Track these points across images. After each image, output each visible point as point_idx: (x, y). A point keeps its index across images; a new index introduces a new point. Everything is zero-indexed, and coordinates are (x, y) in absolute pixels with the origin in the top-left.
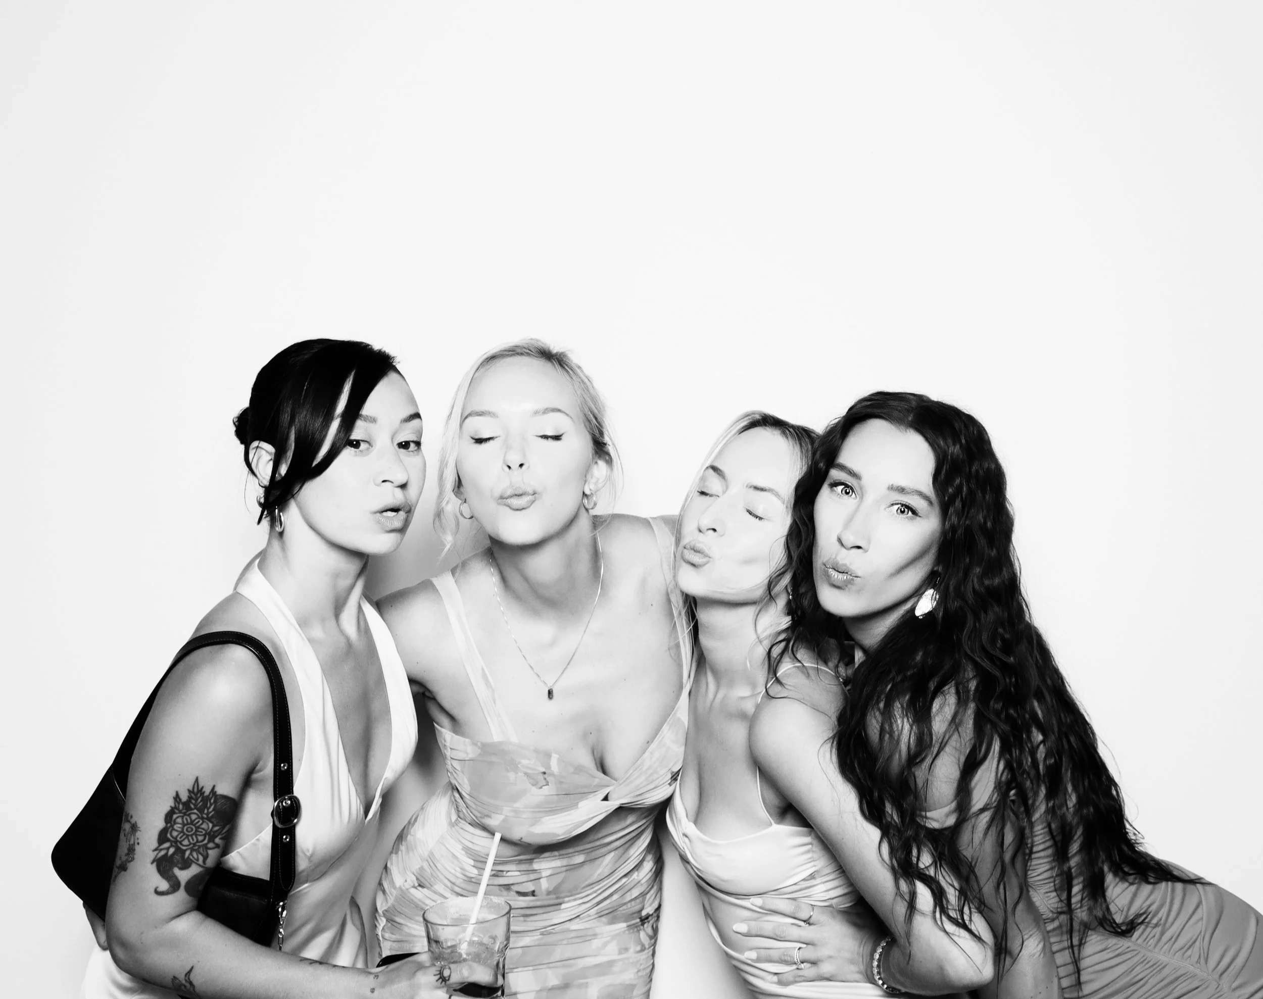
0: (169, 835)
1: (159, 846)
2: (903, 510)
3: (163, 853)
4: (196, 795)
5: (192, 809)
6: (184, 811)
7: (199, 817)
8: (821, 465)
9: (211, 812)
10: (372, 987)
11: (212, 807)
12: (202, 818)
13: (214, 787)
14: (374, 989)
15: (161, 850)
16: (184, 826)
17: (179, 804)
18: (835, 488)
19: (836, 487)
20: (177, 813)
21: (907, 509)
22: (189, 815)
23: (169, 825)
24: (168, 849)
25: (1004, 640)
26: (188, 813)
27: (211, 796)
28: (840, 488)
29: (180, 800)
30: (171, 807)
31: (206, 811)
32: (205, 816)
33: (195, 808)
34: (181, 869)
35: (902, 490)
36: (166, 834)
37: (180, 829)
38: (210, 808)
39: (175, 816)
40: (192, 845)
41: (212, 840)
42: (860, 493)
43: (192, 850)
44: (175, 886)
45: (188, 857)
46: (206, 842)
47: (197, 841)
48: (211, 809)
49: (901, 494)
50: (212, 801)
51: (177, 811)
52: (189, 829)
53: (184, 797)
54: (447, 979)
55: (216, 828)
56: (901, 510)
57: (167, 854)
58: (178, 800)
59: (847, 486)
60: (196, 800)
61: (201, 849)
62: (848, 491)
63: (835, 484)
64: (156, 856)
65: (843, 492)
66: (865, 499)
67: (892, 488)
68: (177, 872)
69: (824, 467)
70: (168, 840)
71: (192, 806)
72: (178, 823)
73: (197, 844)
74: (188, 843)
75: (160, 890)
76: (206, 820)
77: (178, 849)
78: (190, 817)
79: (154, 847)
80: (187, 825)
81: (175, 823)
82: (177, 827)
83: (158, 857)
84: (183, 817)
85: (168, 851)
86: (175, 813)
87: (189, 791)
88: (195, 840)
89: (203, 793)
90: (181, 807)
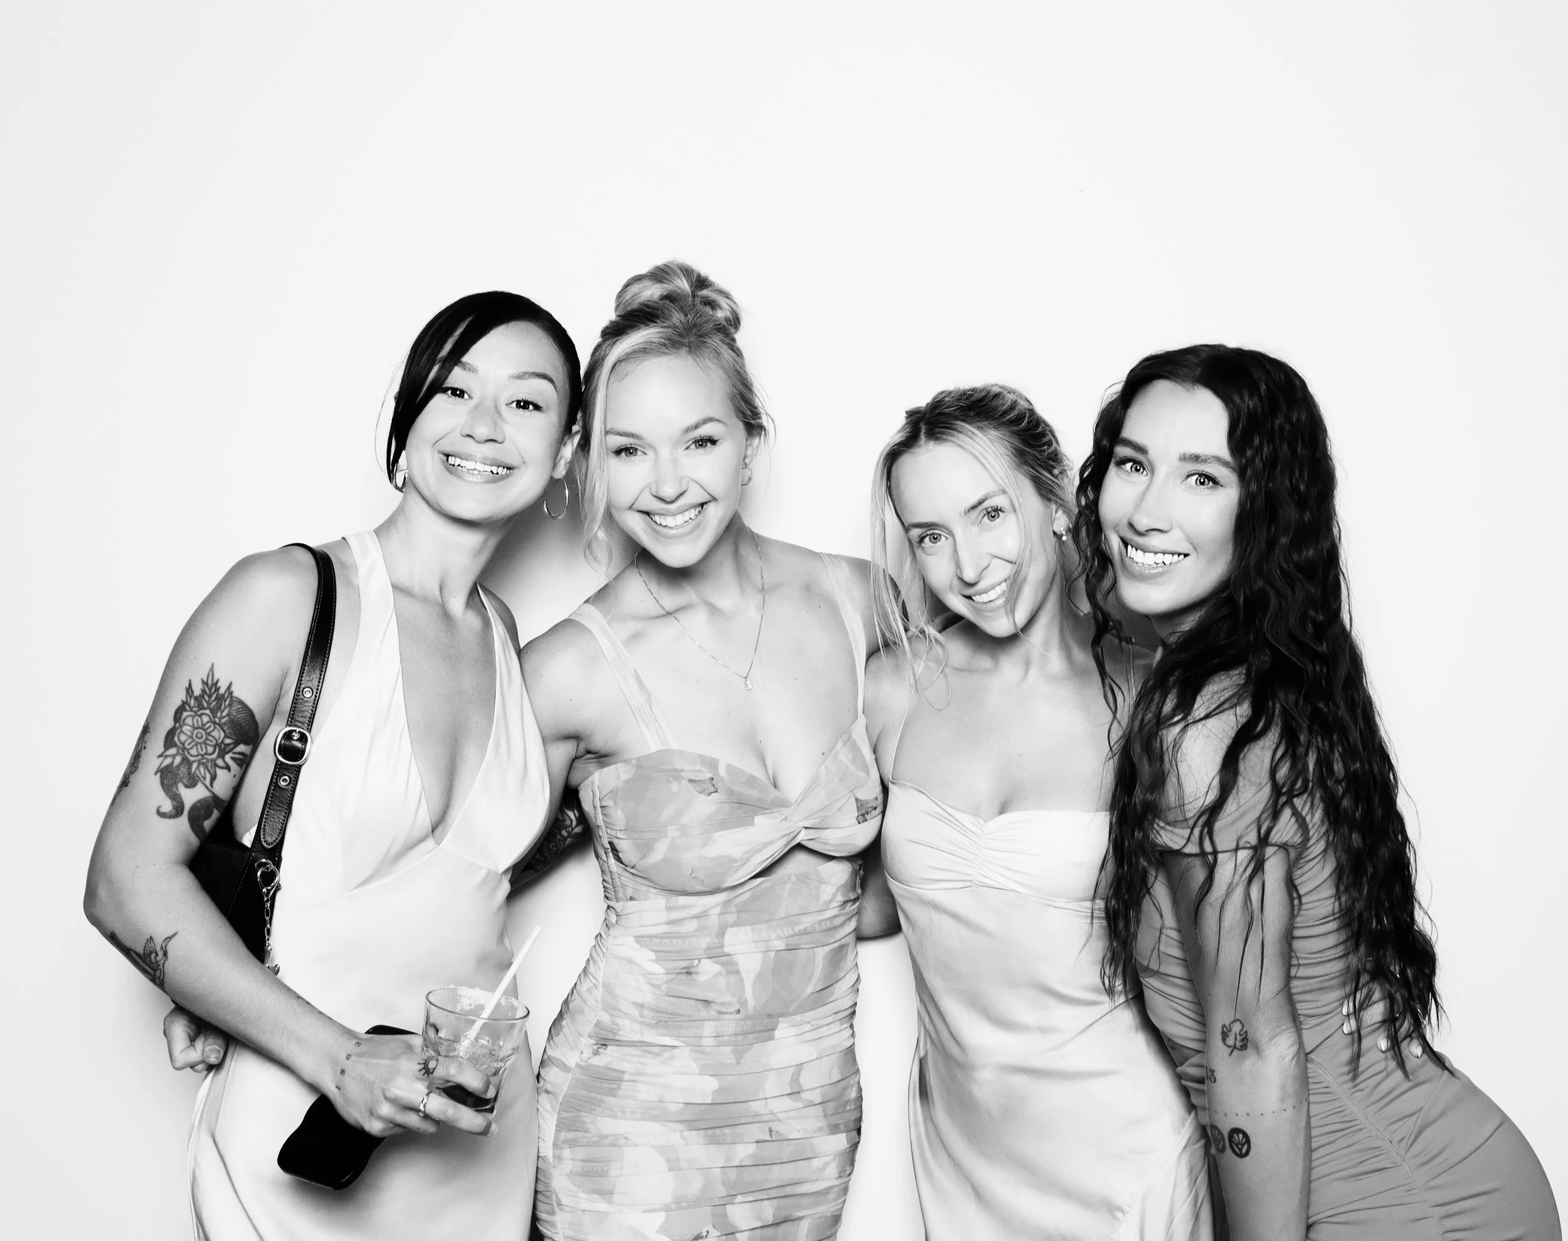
0: (176, 738)
1: (165, 751)
2: (1202, 480)
3: (168, 761)
4: (210, 689)
5: (204, 709)
6: (195, 709)
7: (211, 721)
8: (1105, 442)
9: (225, 717)
10: (349, 1053)
11: (226, 711)
12: (214, 723)
13: (231, 684)
14: (350, 1055)
15: (167, 756)
16: (194, 730)
17: (191, 697)
18: (1123, 466)
19: (1124, 464)
20: (188, 711)
21: (1207, 479)
22: (200, 716)
23: (178, 725)
24: (174, 756)
25: (1315, 624)
26: (199, 713)
27: (226, 695)
28: (1129, 465)
29: (193, 692)
30: (182, 701)
31: (219, 715)
32: (217, 720)
33: (208, 708)
34: (187, 786)
35: (1196, 458)
36: (173, 737)
37: (189, 733)
38: (223, 711)
39: (185, 714)
40: (200, 757)
41: (222, 755)
42: (1149, 467)
43: (200, 763)
44: (178, 811)
45: (194, 773)
46: (215, 756)
47: (206, 754)
48: (224, 714)
49: (1195, 464)
50: (227, 703)
51: (188, 708)
52: (200, 736)
53: (197, 690)
54: (431, 1071)
55: (228, 741)
56: (1200, 481)
57: (172, 763)
58: (190, 692)
59: (1135, 461)
60: (210, 696)
61: (210, 764)
62: (1138, 468)
63: (1122, 462)
64: (161, 764)
65: (1133, 469)
66: (1156, 473)
67: (1184, 458)
68: (183, 791)
69: (1108, 445)
70: (176, 745)
71: (205, 705)
72: (187, 725)
73: (206, 756)
74: (196, 753)
75: (163, 810)
76: (217, 726)
77: (185, 760)
78: (201, 719)
79: (160, 753)
80: (198, 728)
81: (184, 724)
82: (186, 729)
83: (163, 766)
84: (193, 717)
85: (174, 759)
86: (186, 710)
87: (203, 682)
88: (204, 751)
89: (217, 689)
90: (192, 702)
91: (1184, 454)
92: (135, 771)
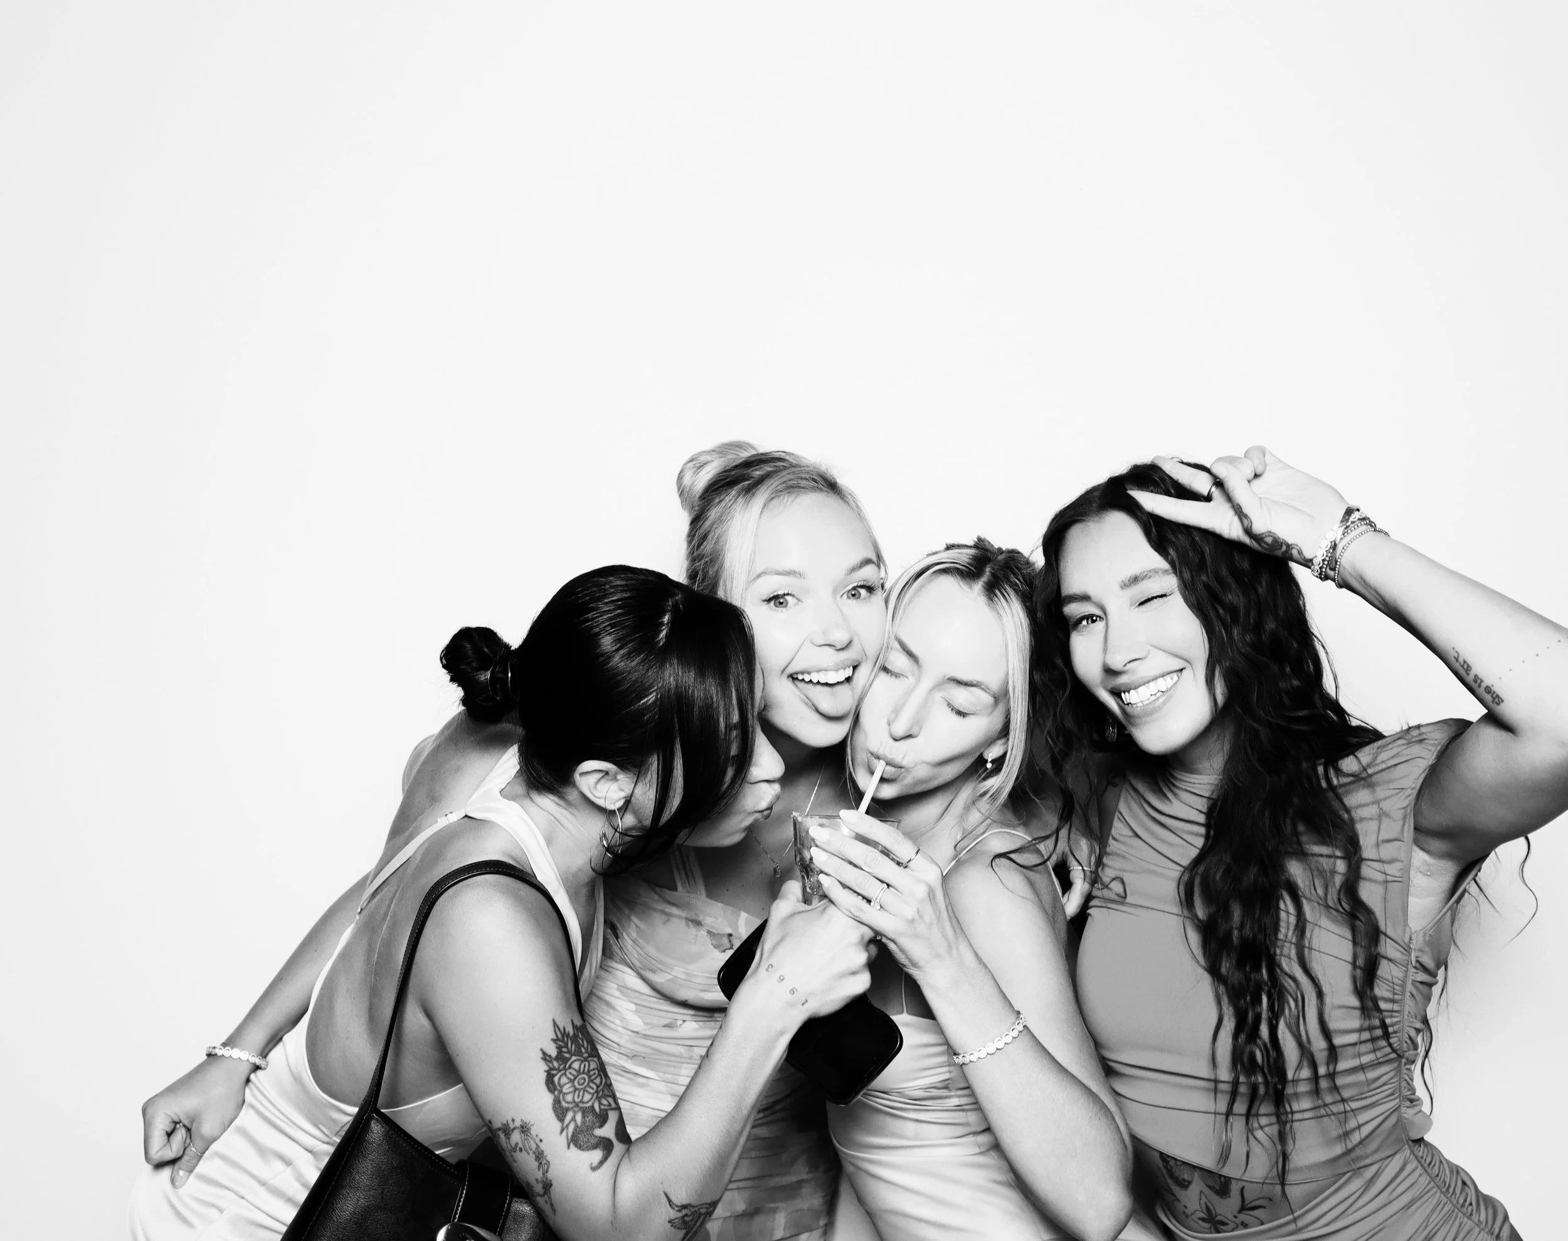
0: (564, 1104)
1: (563, 1124)
3: (572, 1127)
4: (563, 1040)
5: (569, 1059)
6: (562, 1067)
7: (582, 1061)
11: (585, 1041)
12: (586, 1059)
15: (567, 1126)
16: (573, 1083)
17: (550, 1062)
20: (556, 1075)
22: (570, 1067)
23: (557, 1093)
24: (573, 1119)
26: (567, 1066)
27: (577, 1031)
29: (550, 1056)
30: (545, 1071)
31: (583, 1050)
32: (586, 1055)
33: (571, 1055)
34: (601, 1126)
36: (561, 1105)
37: (572, 1089)
38: (583, 1044)
39: (556, 1079)
40: (595, 1095)
43: (599, 1099)
44: (607, 1147)
45: (600, 1110)
46: (604, 1081)
48: (585, 1045)
51: (554, 1072)
52: (581, 1081)
53: (553, 1051)
57: (576, 1125)
58: (548, 1058)
60: (566, 1046)
61: (605, 1091)
64: (567, 1137)
68: (599, 1133)
70: (567, 1110)
71: (567, 1055)
72: (565, 1084)
73: (599, 1089)
74: (590, 1096)
75: (595, 1163)
76: (590, 1059)
77: (584, 1111)
78: (573, 1069)
79: (559, 1129)
80: (575, 1078)
81: (562, 1086)
82: (567, 1088)
83: (570, 1136)
84: (565, 1074)
85: (575, 1121)
86: (554, 1075)
87: (554, 1040)
88: (595, 1087)
89: (568, 1035)
90: (556, 1064)
91: (1123, 581)
92: (548, 1167)
